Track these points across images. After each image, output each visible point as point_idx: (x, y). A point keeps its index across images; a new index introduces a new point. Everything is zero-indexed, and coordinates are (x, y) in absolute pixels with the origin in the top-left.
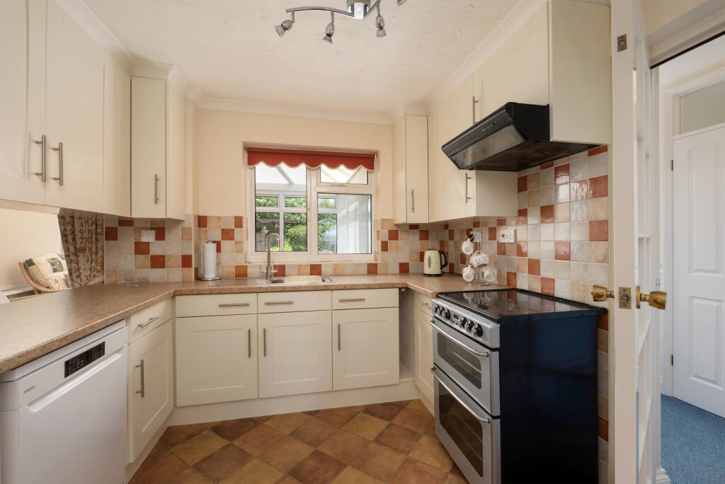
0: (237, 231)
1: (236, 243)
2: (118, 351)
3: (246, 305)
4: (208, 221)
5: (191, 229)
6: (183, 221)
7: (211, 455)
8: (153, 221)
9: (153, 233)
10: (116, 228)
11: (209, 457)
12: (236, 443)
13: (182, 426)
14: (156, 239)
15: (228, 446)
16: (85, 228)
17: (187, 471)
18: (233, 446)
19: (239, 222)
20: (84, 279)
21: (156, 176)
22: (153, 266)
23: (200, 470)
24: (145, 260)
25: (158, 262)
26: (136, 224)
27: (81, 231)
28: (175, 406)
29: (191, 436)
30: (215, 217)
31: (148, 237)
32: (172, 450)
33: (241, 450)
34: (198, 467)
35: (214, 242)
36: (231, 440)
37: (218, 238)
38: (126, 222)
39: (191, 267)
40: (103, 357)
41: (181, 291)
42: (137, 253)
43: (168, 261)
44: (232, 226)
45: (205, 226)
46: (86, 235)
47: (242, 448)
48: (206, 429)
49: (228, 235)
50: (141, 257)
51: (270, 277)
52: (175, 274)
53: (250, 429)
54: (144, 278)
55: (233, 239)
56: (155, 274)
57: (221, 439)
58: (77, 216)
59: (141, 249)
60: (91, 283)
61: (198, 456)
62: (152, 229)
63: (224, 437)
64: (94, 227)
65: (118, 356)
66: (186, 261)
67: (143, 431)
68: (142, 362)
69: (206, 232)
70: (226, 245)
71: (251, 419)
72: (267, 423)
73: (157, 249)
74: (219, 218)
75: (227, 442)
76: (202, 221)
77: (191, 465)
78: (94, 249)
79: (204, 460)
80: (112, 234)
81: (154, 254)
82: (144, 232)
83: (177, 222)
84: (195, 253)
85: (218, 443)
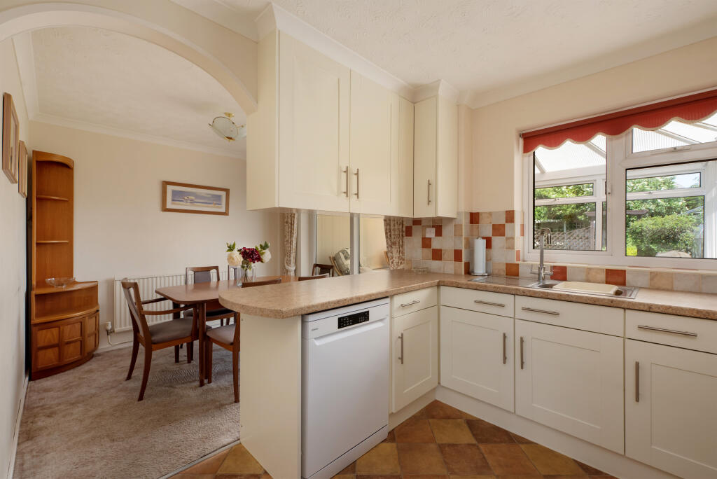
0: (508, 226)
1: (507, 239)
2: (381, 320)
3: (502, 306)
4: (480, 217)
5: (461, 225)
6: (454, 218)
7: (456, 445)
8: (433, 220)
9: (434, 230)
10: (411, 227)
11: (453, 445)
12: (482, 447)
13: (445, 405)
14: (436, 236)
15: (474, 445)
16: (396, 227)
17: (432, 446)
18: (479, 449)
19: (510, 216)
20: (395, 264)
21: (429, 181)
22: (434, 258)
23: (442, 452)
24: (428, 252)
25: (437, 255)
26: (423, 223)
27: (394, 230)
28: (439, 383)
29: (448, 418)
30: (486, 213)
31: (430, 233)
32: (431, 420)
33: (484, 458)
34: (441, 448)
35: (483, 238)
36: (478, 442)
37: (489, 233)
38: (417, 222)
39: (461, 261)
40: (367, 322)
41: (444, 282)
42: (423, 247)
43: (444, 254)
44: (503, 221)
45: (478, 223)
46: (396, 233)
47: (486, 456)
48: (461, 418)
49: (499, 230)
50: (426, 250)
51: (544, 279)
52: (448, 266)
53: (501, 442)
54: (427, 268)
55: (504, 235)
56: (435, 265)
57: (471, 435)
58: (392, 219)
59: (426, 243)
60: (399, 268)
61: (445, 439)
62: (433, 227)
63: (474, 435)
64: (401, 226)
65: (380, 324)
66: (458, 255)
67: (405, 391)
68: (402, 335)
69: (478, 228)
70: (497, 241)
71: (506, 433)
72: (523, 447)
73: (436, 244)
74: (490, 214)
75: (474, 442)
76: (474, 218)
77: (437, 442)
78: (401, 243)
79: (449, 445)
80: (409, 232)
81: (435, 248)
82: (428, 230)
83: (450, 220)
84: (466, 248)
85: (466, 437)
